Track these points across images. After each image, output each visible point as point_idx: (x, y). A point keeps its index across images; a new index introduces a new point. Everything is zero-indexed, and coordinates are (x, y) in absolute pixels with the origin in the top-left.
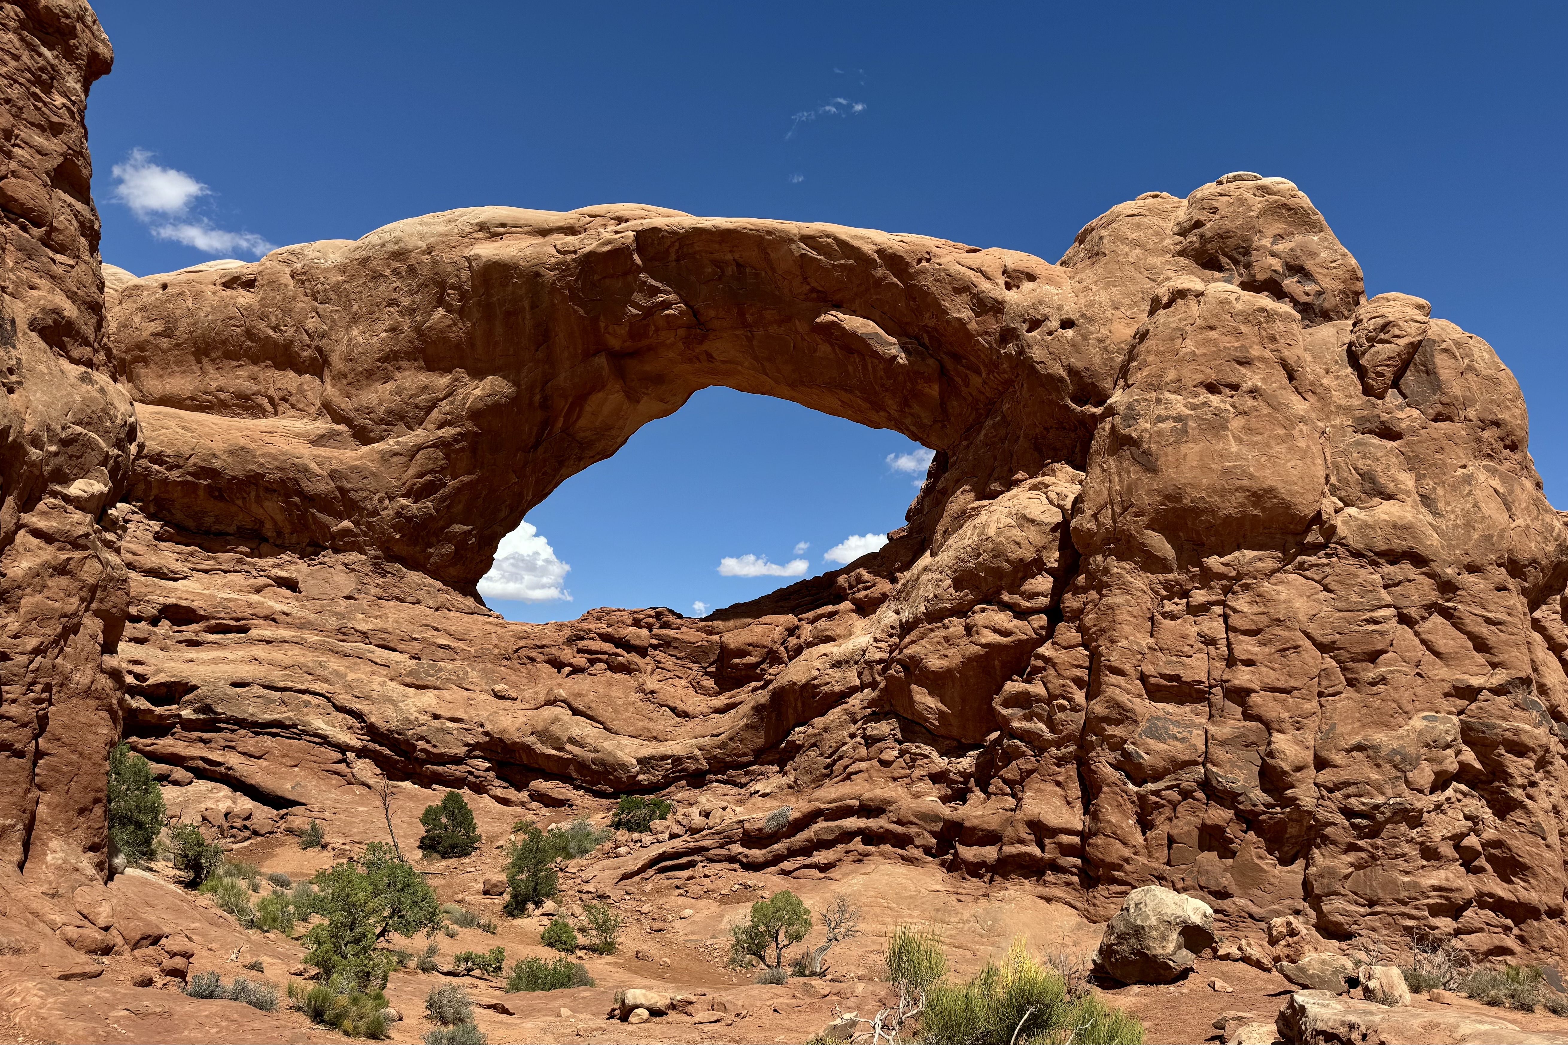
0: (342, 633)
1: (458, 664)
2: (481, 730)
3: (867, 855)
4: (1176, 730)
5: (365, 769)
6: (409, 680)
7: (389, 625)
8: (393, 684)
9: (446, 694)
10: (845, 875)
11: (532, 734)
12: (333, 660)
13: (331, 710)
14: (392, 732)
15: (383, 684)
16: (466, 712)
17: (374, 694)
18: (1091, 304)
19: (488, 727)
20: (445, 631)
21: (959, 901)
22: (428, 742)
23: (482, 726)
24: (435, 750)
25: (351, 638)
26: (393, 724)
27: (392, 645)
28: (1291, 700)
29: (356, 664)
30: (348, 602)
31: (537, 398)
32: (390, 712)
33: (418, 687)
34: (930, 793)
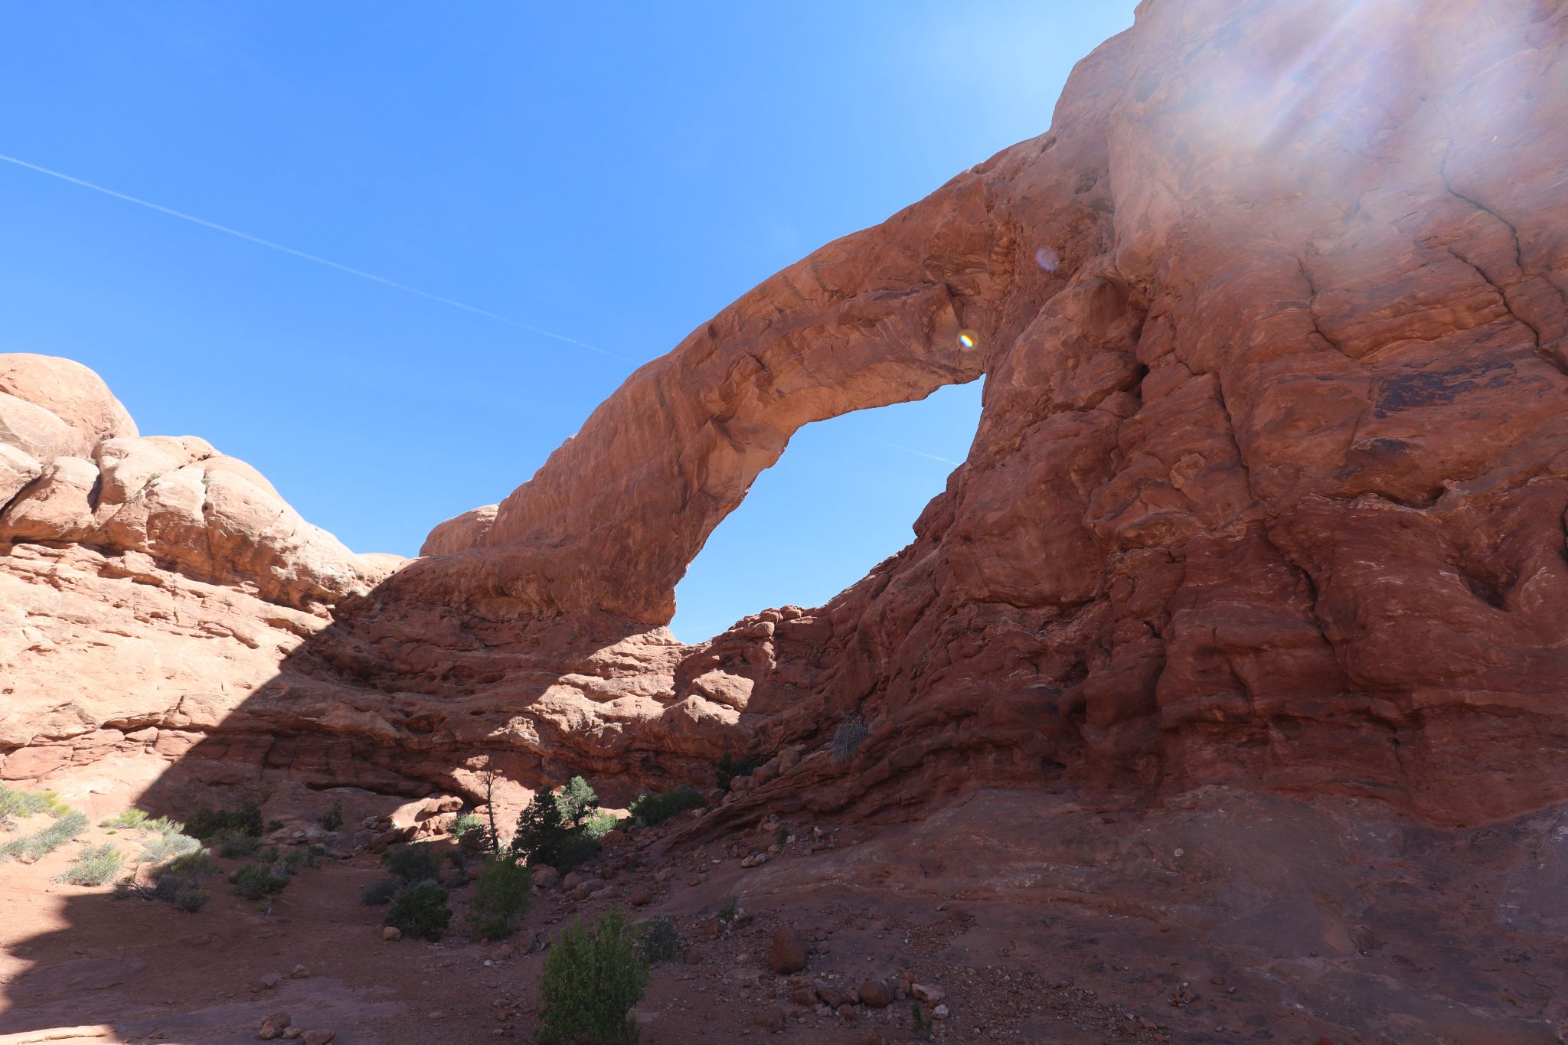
3: (965, 779)
7: (593, 657)
8: (586, 699)
21: (1107, 822)
27: (594, 672)
31: (676, 468)
34: (1033, 681)
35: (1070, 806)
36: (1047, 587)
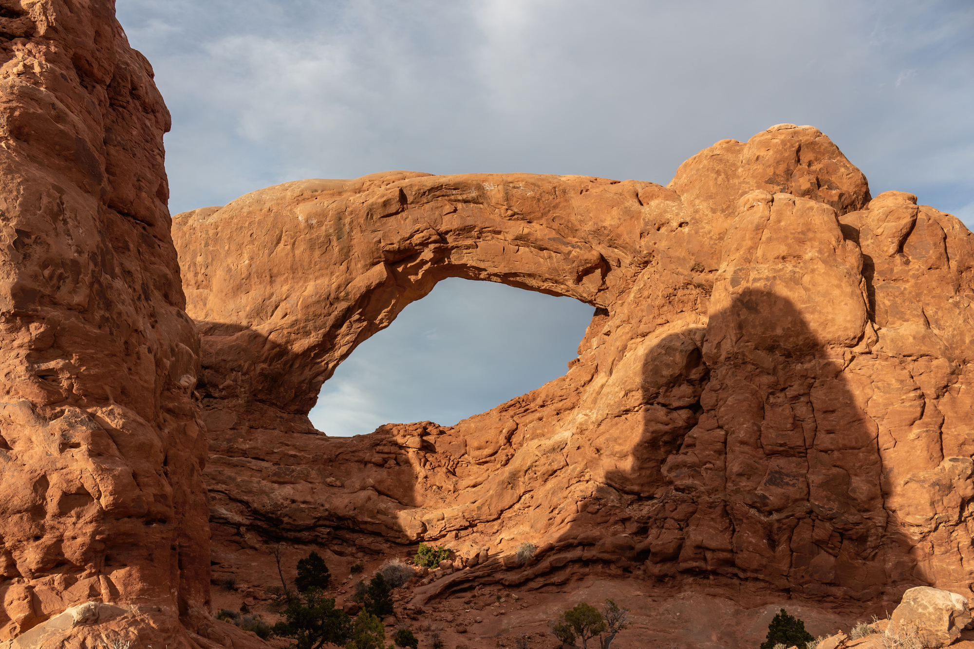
0: (230, 452)
1: (304, 466)
2: (322, 508)
3: (587, 575)
4: (788, 479)
5: (250, 538)
6: (275, 478)
7: (259, 444)
8: (264, 482)
9: (298, 486)
10: (574, 589)
11: (355, 509)
12: (226, 469)
13: (228, 502)
14: (268, 513)
15: (259, 482)
16: (312, 497)
17: (254, 490)
18: (696, 211)
19: (327, 506)
20: (294, 446)
21: (654, 601)
22: (290, 517)
23: (322, 505)
24: (296, 523)
25: (236, 455)
26: (269, 507)
27: (261, 457)
28: (861, 454)
29: (241, 471)
30: (232, 432)
31: (342, 294)
32: (266, 500)
33: (280, 483)
34: (624, 532)
35: (638, 593)
36: (636, 488)
